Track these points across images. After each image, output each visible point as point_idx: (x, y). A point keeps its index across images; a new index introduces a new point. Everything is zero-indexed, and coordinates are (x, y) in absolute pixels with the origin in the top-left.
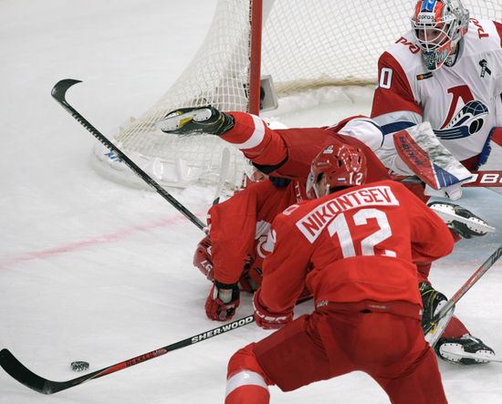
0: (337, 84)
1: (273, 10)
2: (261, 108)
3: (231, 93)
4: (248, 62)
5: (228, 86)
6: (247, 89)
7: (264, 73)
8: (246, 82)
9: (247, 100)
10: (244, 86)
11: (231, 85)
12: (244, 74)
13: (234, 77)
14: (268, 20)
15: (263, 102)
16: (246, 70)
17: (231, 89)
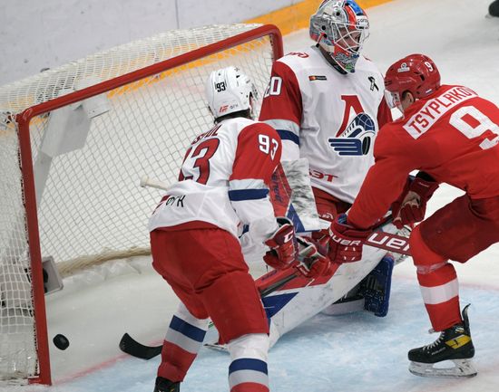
0: (121, 257)
1: (46, 190)
2: (46, 291)
3: (13, 279)
4: (27, 246)
5: (9, 273)
6: (29, 273)
7: (44, 255)
8: (27, 267)
9: (30, 284)
10: (26, 270)
11: (11, 271)
12: (24, 259)
13: (14, 263)
14: (43, 200)
15: (47, 284)
16: (25, 253)
17: (12, 276)
